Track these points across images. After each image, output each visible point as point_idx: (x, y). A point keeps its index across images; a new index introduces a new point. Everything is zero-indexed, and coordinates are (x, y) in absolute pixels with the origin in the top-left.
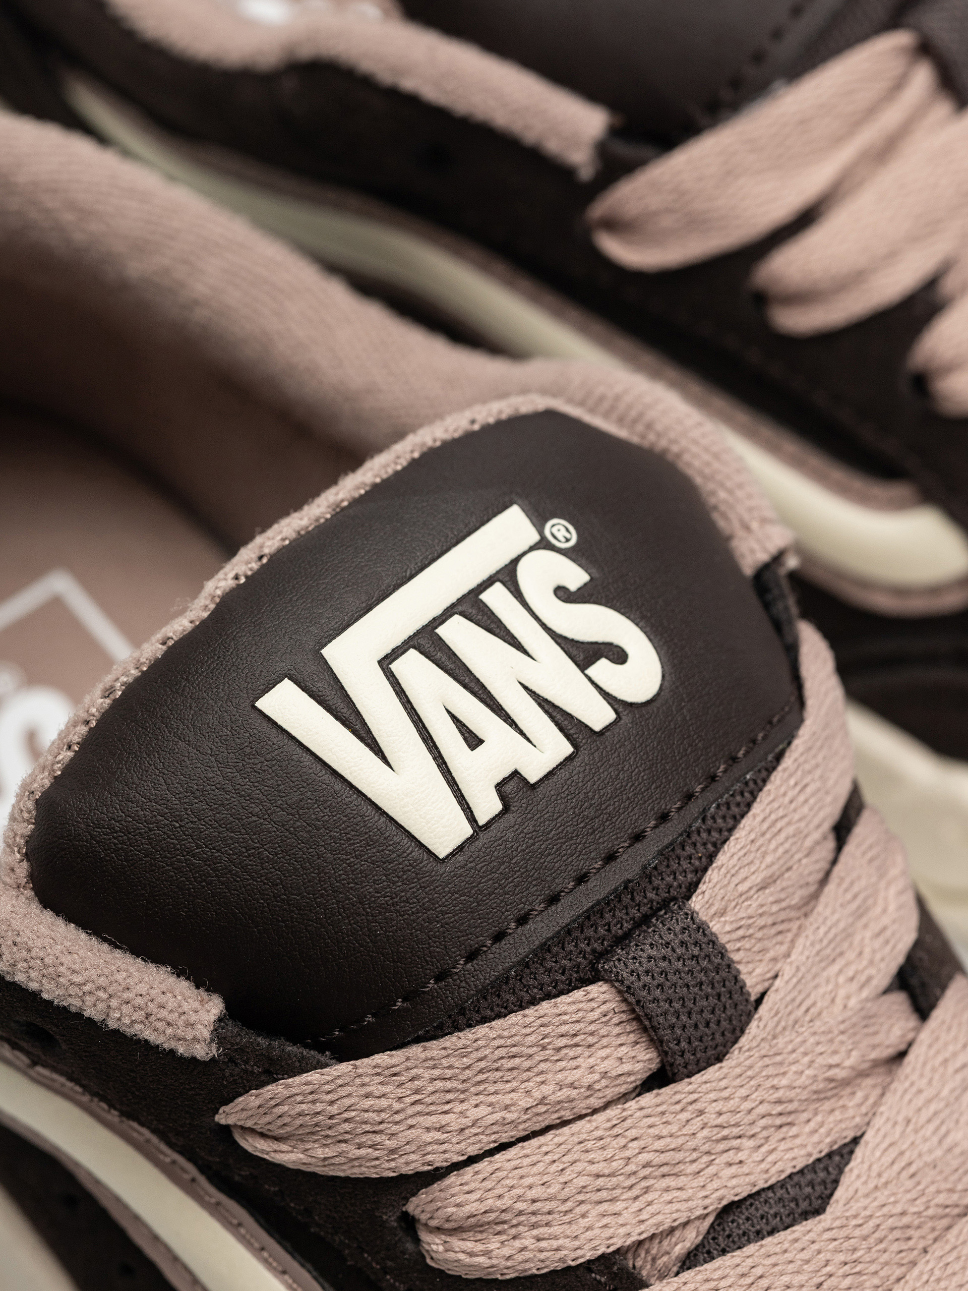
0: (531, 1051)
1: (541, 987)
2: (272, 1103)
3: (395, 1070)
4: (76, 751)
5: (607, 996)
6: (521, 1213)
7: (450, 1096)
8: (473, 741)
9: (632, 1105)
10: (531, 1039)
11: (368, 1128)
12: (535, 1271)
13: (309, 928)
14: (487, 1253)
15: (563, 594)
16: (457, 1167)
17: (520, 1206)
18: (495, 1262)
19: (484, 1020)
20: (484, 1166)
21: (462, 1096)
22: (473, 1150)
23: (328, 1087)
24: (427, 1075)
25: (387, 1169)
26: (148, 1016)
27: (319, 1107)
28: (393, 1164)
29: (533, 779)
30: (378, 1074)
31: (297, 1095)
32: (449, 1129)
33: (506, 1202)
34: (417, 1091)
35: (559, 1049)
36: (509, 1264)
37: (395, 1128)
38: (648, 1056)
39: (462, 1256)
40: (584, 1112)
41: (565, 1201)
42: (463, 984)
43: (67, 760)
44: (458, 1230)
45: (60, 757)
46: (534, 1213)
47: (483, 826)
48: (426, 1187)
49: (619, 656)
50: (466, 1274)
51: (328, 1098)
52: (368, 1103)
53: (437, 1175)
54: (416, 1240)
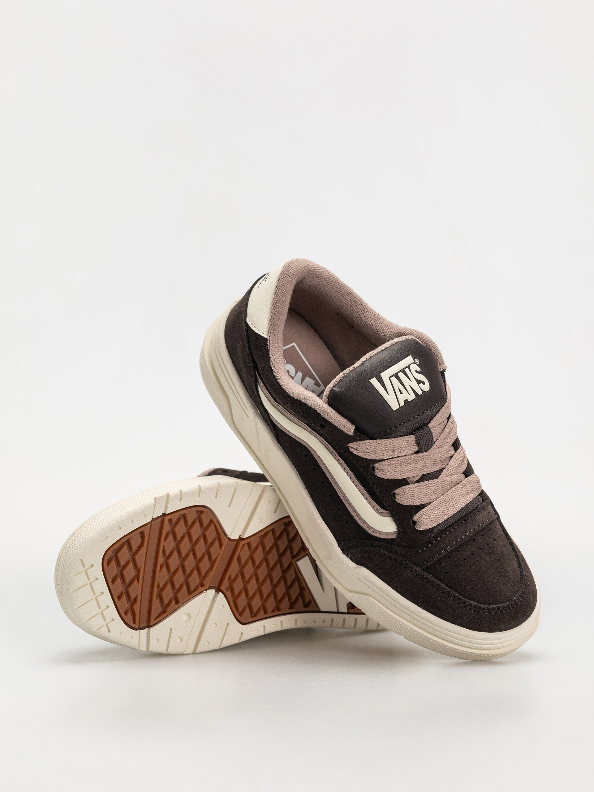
2: (359, 443)
3: (379, 443)
5: (413, 438)
8: (401, 393)
9: (413, 455)
10: (401, 442)
11: (372, 451)
12: (393, 479)
14: (386, 475)
15: (416, 371)
16: (385, 460)
20: (389, 461)
21: (388, 449)
22: (388, 458)
23: (368, 443)
24: (384, 444)
25: (373, 458)
26: (344, 427)
27: (366, 446)
28: (375, 457)
29: (409, 401)
31: (363, 444)
32: (385, 454)
34: (382, 447)
35: (404, 444)
36: (389, 476)
37: (377, 452)
38: (417, 448)
39: (381, 474)
40: (406, 455)
41: (400, 469)
44: (382, 470)
46: (395, 470)
47: (401, 407)
48: (379, 462)
49: (424, 383)
50: (382, 477)
51: (368, 445)
52: (374, 447)
53: (381, 461)
54: (374, 470)
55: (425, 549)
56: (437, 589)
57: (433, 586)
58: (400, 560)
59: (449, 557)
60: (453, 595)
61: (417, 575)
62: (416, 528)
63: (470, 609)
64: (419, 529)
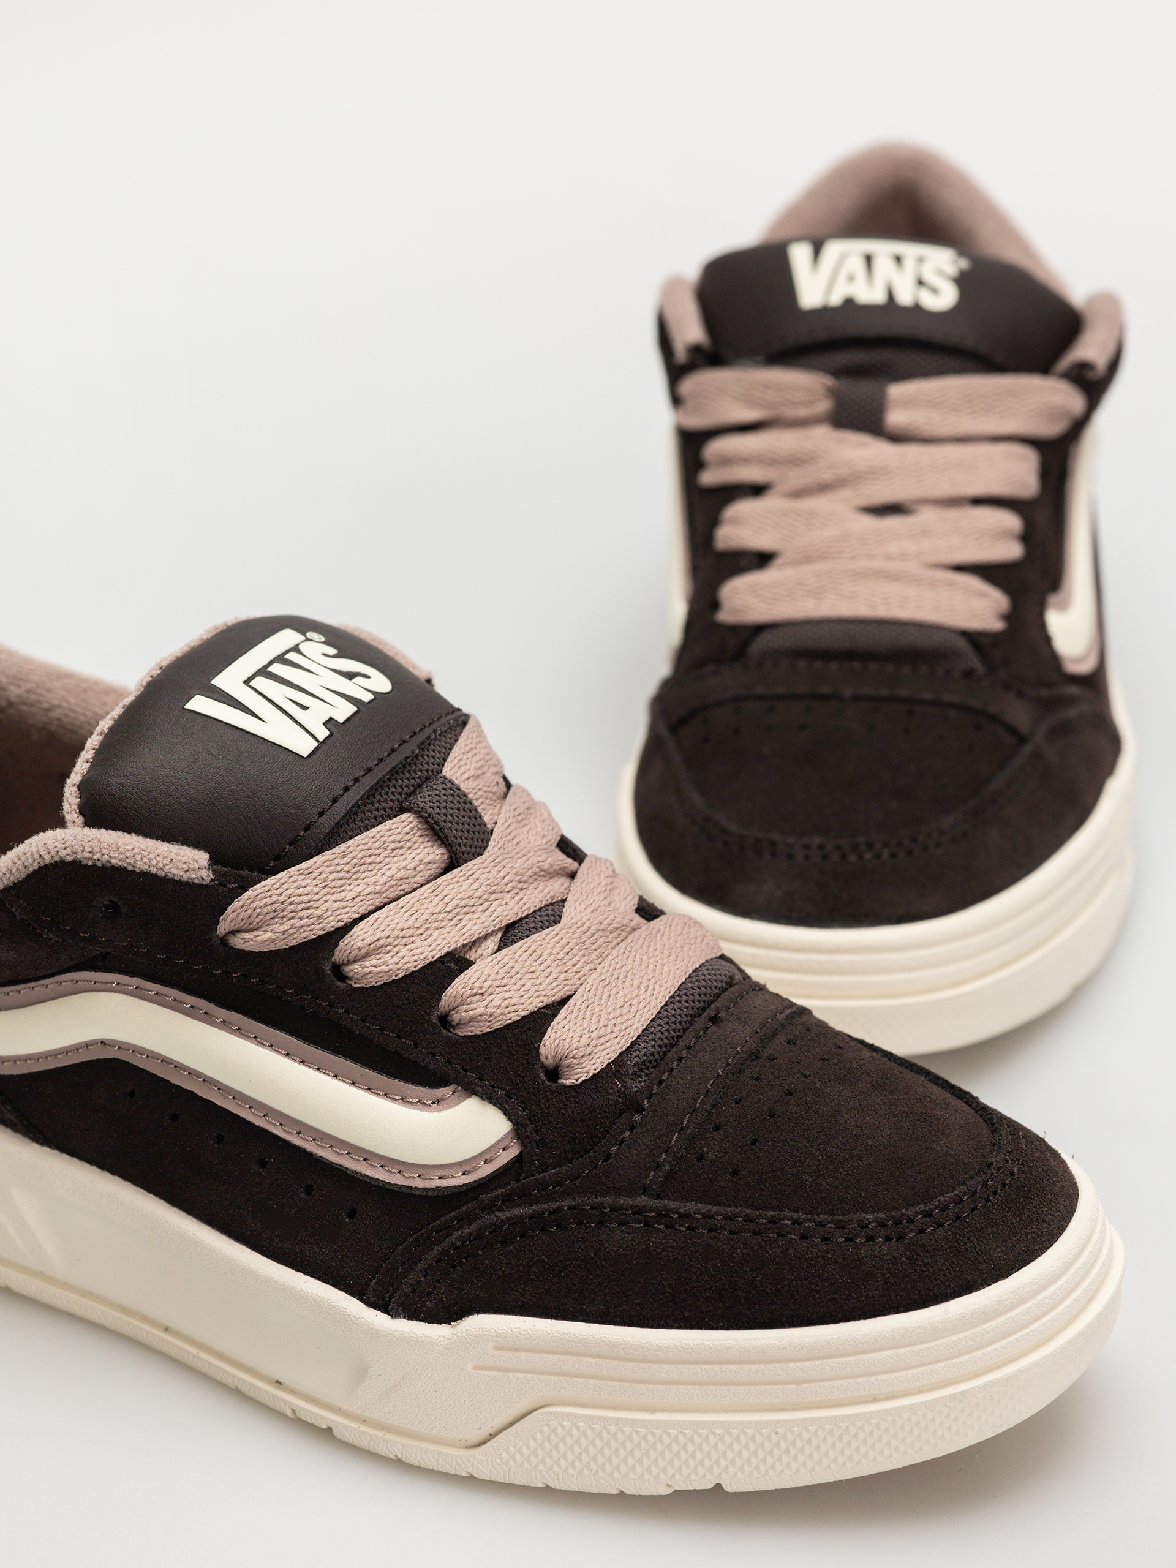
0: (378, 852)
1: (376, 818)
2: (249, 901)
3: (310, 870)
4: (91, 762)
5: (411, 819)
6: (397, 937)
7: (343, 882)
8: (305, 708)
9: (439, 880)
10: (377, 845)
11: (303, 905)
12: (413, 969)
13: (245, 802)
14: (385, 964)
15: (326, 655)
16: (356, 922)
17: (396, 933)
18: (391, 967)
19: (350, 838)
20: (371, 918)
21: (348, 882)
22: (363, 910)
23: (276, 886)
24: (328, 870)
25: (318, 931)
26: (172, 860)
27: (274, 899)
28: (321, 925)
29: (341, 720)
30: (302, 874)
31: (261, 893)
32: (346, 899)
33: (387, 933)
34: (324, 881)
35: (393, 850)
36: (398, 966)
37: (318, 904)
38: (441, 852)
39: (371, 969)
40: (415, 886)
41: (419, 928)
42: (336, 813)
43: (87, 767)
44: (367, 956)
45: (83, 767)
46: (403, 937)
47: (323, 741)
48: (342, 939)
49: (366, 676)
50: (376, 982)
51: (277, 892)
52: (300, 891)
53: (346, 929)
54: (343, 978)
55: (627, 1134)
56: (731, 1233)
57: (715, 1231)
58: (569, 1208)
59: (717, 1128)
60: (793, 1224)
61: (646, 1225)
62: (568, 1082)
63: (871, 1239)
64: (577, 1080)
